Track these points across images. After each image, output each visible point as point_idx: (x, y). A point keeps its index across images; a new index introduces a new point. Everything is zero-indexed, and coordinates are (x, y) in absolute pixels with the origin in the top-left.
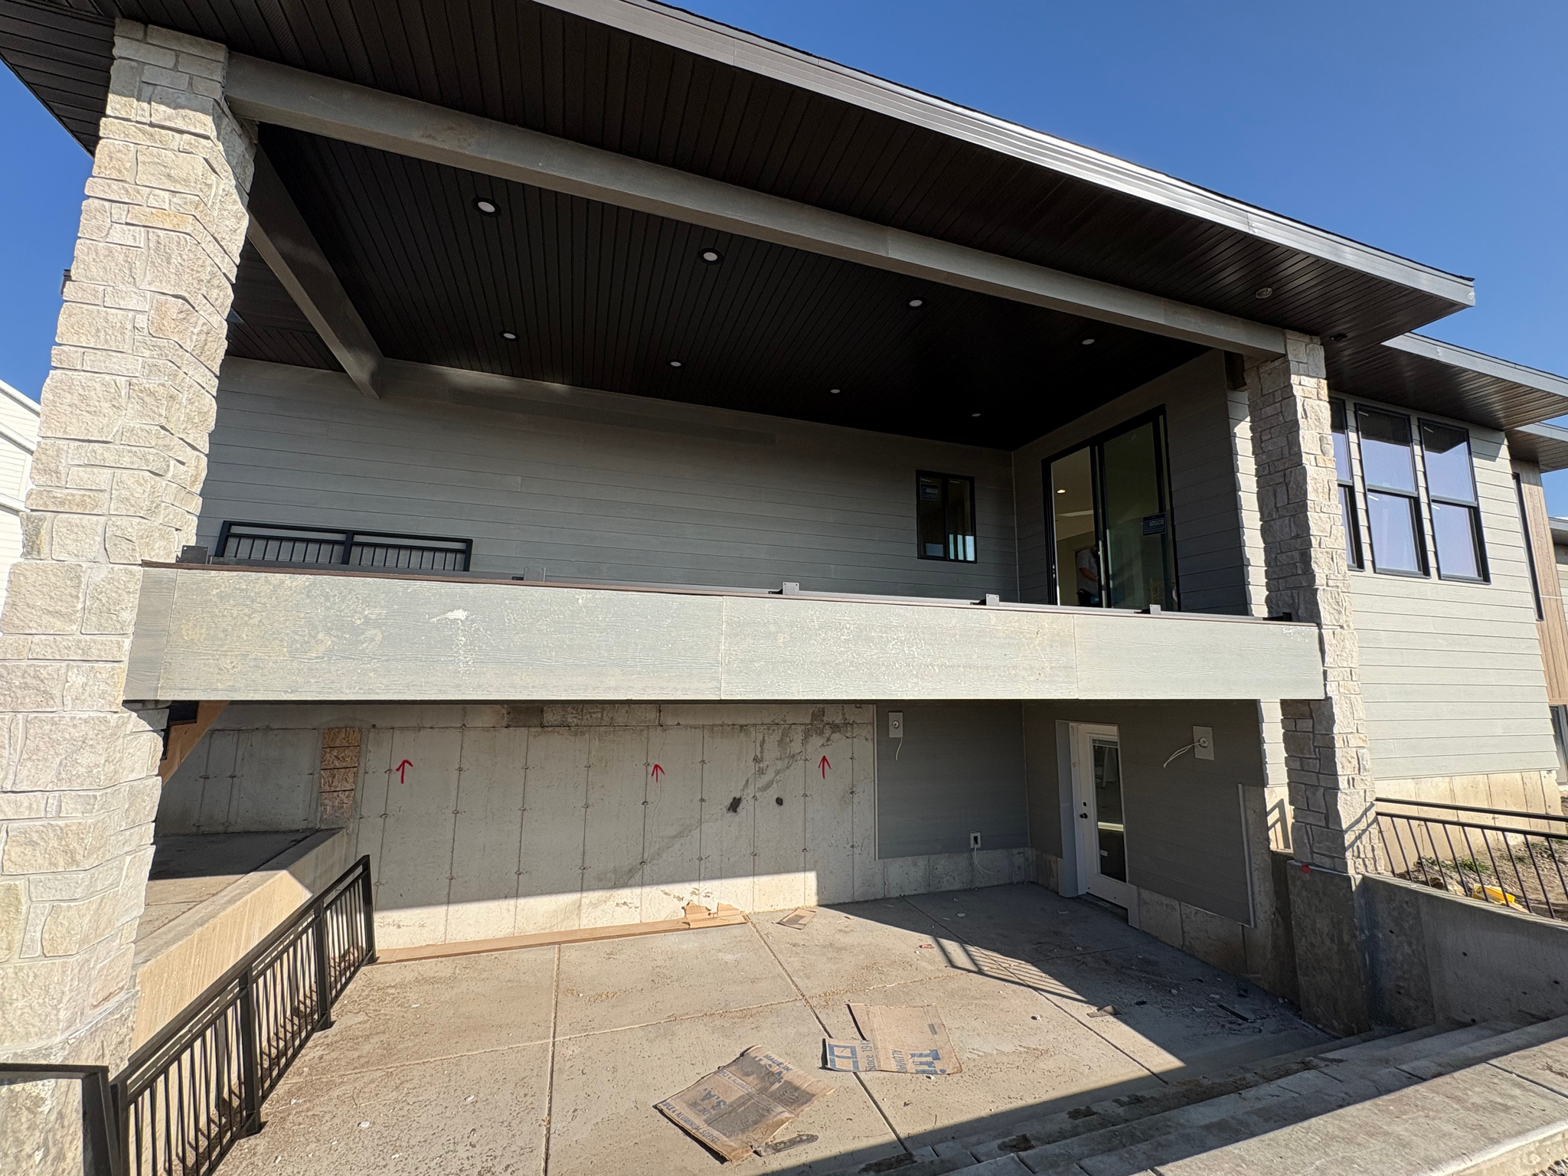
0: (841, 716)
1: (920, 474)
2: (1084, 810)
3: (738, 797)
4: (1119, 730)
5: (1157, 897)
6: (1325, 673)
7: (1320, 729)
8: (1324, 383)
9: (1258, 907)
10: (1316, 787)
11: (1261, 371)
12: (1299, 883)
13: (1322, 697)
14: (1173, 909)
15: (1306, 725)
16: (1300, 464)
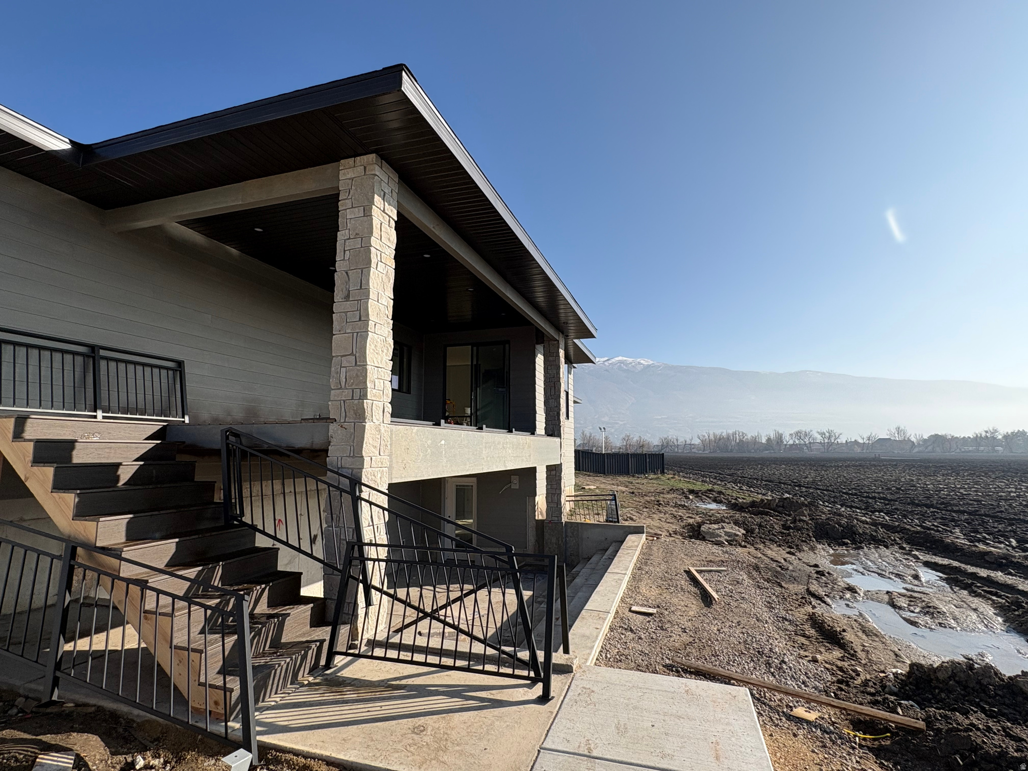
4: (477, 480)
6: (561, 455)
7: (558, 474)
9: (530, 541)
12: (547, 528)
13: (559, 463)
15: (554, 473)
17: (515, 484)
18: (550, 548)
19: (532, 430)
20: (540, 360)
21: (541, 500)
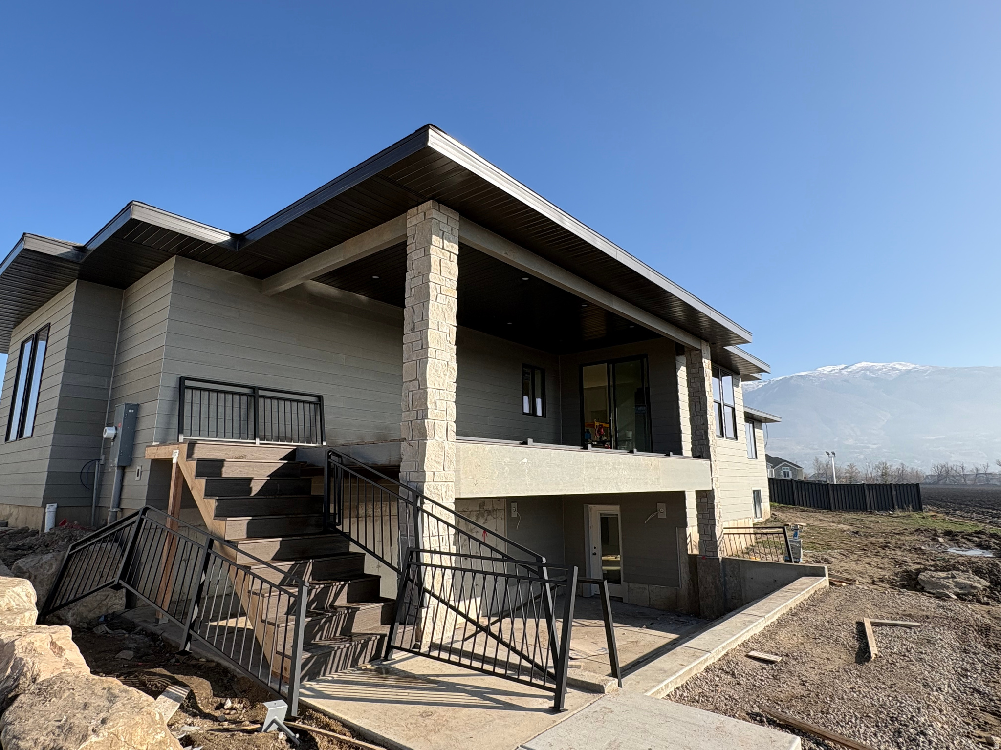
0: (491, 506)
1: (524, 366)
2: (595, 551)
4: (621, 507)
5: (637, 585)
6: (712, 479)
7: (710, 502)
8: (710, 362)
9: (683, 580)
10: (708, 525)
12: (701, 564)
13: (711, 489)
14: (645, 589)
15: (704, 500)
16: (705, 395)
17: (662, 511)
18: (706, 588)
19: (678, 451)
20: (682, 374)
21: (692, 531)
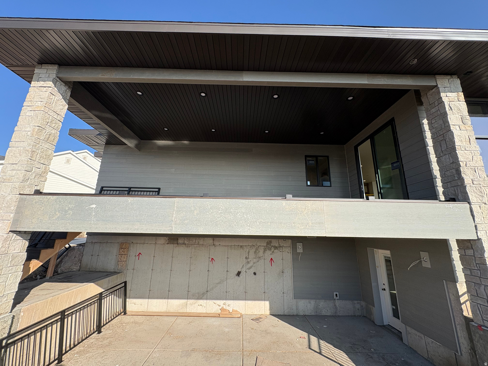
0: (278, 244)
1: (306, 156)
2: (384, 287)
3: (240, 271)
4: (391, 252)
5: (413, 331)
6: (476, 226)
7: (478, 255)
8: (462, 95)
9: (461, 345)
10: (480, 285)
11: (428, 95)
12: (477, 335)
13: (476, 238)
14: (421, 338)
15: (470, 252)
16: (450, 131)
17: (426, 260)
